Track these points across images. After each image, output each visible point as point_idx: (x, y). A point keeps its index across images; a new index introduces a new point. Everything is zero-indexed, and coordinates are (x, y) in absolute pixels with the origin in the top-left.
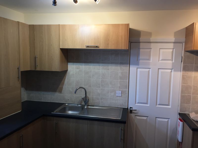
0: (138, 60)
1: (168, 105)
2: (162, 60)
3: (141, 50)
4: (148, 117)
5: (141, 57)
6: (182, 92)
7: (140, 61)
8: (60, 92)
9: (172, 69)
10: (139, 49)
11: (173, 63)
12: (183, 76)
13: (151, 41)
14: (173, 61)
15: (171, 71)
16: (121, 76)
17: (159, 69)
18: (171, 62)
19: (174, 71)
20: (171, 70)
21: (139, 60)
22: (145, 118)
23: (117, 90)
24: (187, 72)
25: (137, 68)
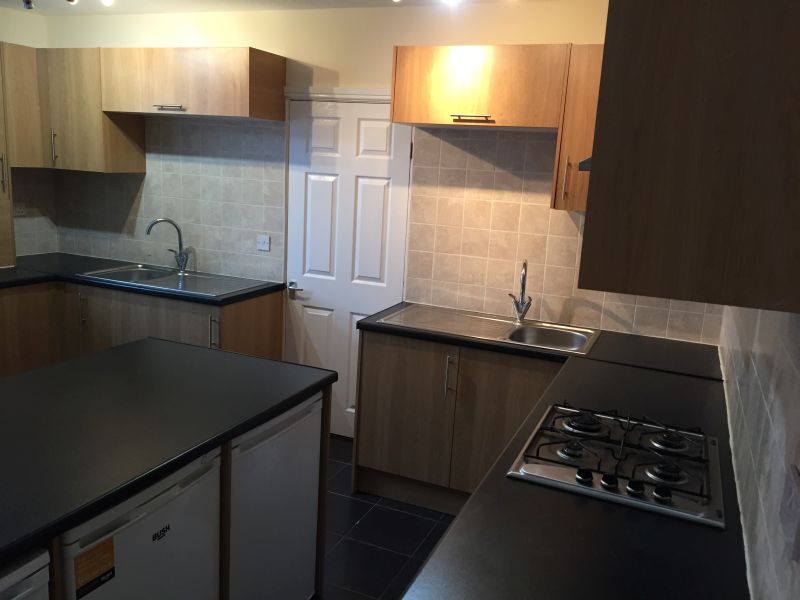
0: (308, 150)
1: (379, 280)
2: (366, 151)
3: (316, 122)
4: (332, 310)
5: (314, 143)
7: (315, 154)
8: (131, 233)
10: (311, 118)
11: (390, 161)
14: (392, 157)
16: (268, 194)
17: (357, 177)
18: (386, 158)
19: (393, 184)
20: (386, 181)
21: (311, 151)
22: (326, 314)
23: (260, 233)
24: (423, 188)
25: (307, 174)
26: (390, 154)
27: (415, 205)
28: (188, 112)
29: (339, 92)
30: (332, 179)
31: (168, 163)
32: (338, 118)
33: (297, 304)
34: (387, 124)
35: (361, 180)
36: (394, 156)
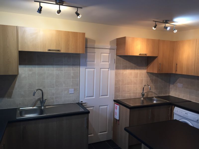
2: (103, 62)
4: (94, 107)
5: (88, 60)
6: (116, 84)
9: (109, 68)
11: (109, 64)
12: (116, 73)
13: (95, 47)
15: (109, 70)
16: (73, 76)
17: (101, 68)
19: (110, 70)
21: (87, 62)
22: (92, 108)
23: (70, 88)
24: (118, 70)
32: (95, 53)
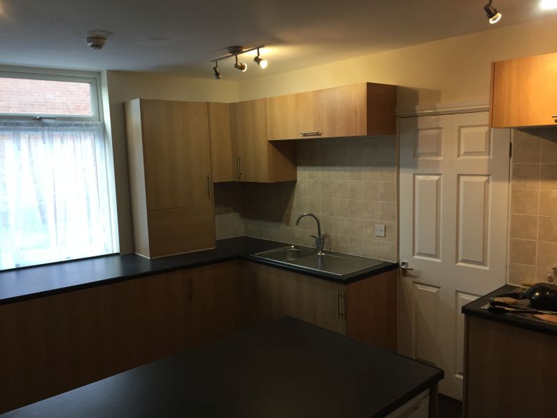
0: (415, 156)
1: (482, 263)
2: (466, 153)
3: (421, 133)
6: (514, 232)
7: (421, 159)
9: (489, 175)
10: (417, 130)
11: (489, 160)
12: (514, 191)
14: (491, 156)
17: (459, 175)
18: (485, 157)
19: (493, 180)
20: (486, 178)
21: (418, 156)
22: (434, 290)
23: (377, 223)
24: (524, 183)
25: (414, 175)
26: (489, 154)
27: (516, 197)
28: (323, 136)
29: (440, 107)
30: (436, 178)
31: (311, 172)
32: (441, 128)
33: (408, 280)
34: (486, 129)
35: (462, 178)
36: (493, 156)
